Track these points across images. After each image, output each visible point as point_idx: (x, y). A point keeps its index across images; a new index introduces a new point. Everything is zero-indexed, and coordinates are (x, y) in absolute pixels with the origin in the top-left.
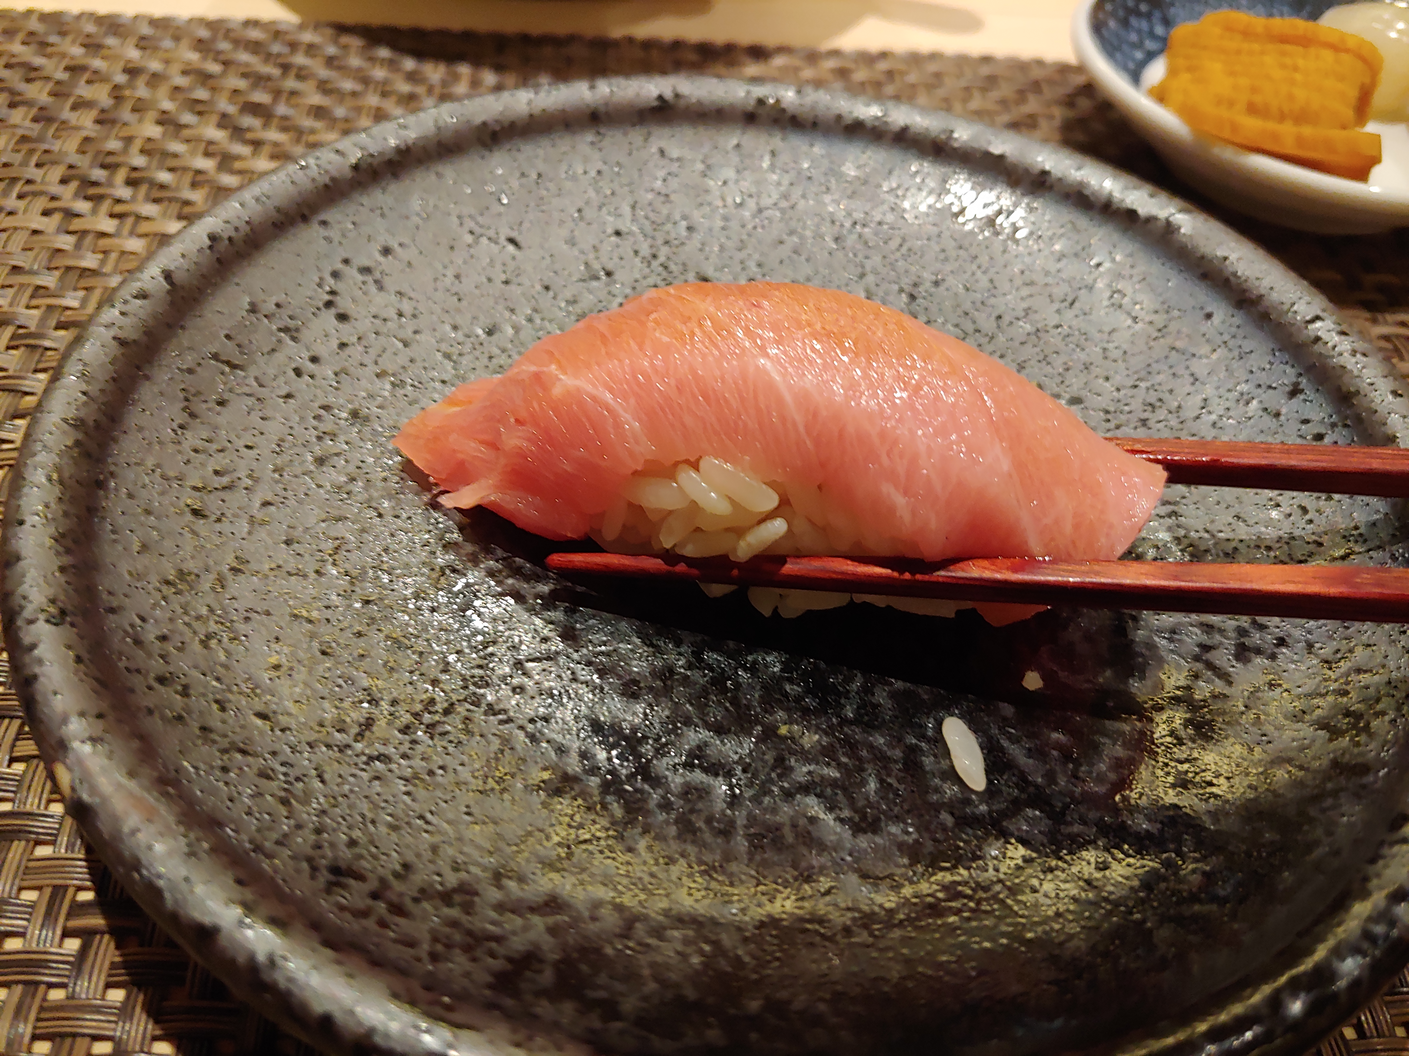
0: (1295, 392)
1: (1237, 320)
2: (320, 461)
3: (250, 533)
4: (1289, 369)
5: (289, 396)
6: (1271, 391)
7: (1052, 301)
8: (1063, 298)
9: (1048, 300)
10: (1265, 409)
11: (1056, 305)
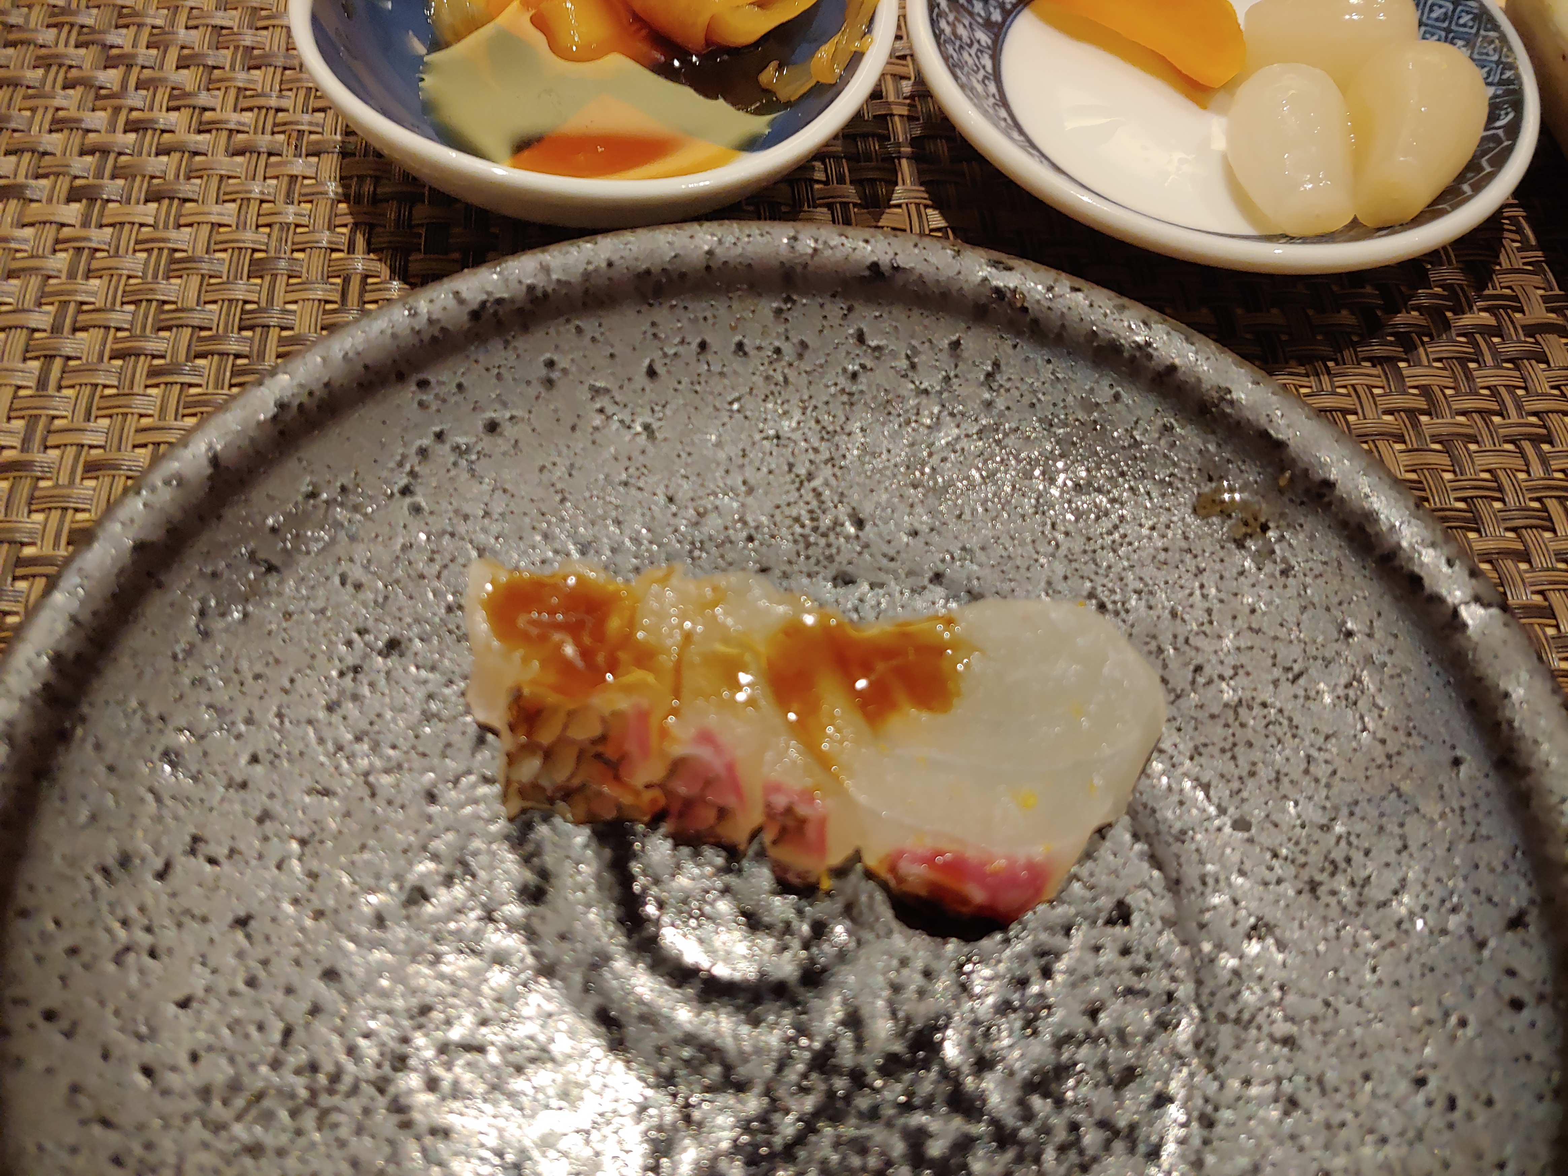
0: (1516, 923)
1: (1490, 785)
2: (331, 708)
3: (222, 800)
4: (1523, 885)
6: (1487, 907)
7: (1274, 665)
8: (1288, 665)
9: (1270, 661)
10: (1470, 930)
11: (1277, 672)
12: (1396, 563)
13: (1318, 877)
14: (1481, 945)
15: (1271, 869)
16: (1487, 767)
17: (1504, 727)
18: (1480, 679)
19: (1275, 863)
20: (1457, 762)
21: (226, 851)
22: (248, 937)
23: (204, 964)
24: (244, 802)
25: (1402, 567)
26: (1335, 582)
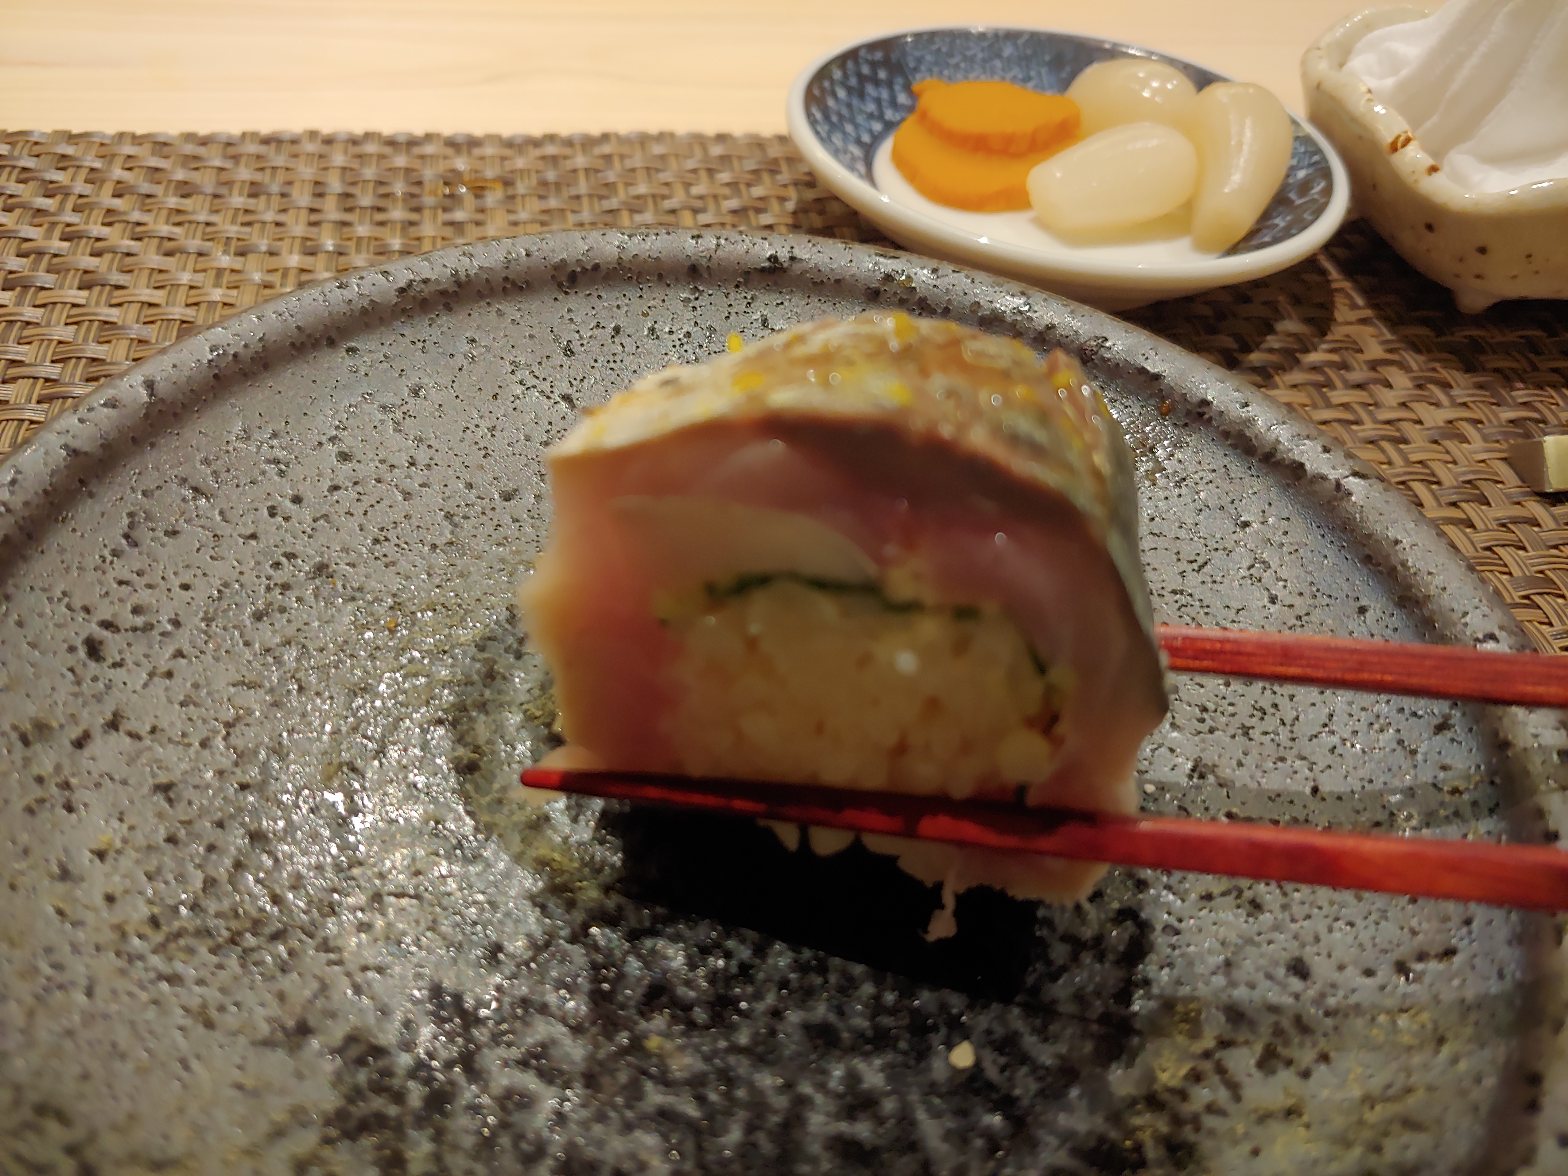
0: (1443, 726)
2: (258, 616)
3: (145, 685)
5: (253, 536)
7: (1179, 560)
8: (1192, 559)
9: (1175, 557)
10: (1401, 742)
11: (1184, 566)
12: (1279, 456)
13: (1249, 722)
14: (1414, 752)
15: (1202, 721)
16: (1391, 608)
17: (1399, 568)
18: (1369, 536)
19: (1205, 715)
20: (1362, 610)
21: (148, 728)
22: (170, 801)
23: (121, 820)
24: (167, 689)
25: (1283, 459)
26: (1226, 485)
